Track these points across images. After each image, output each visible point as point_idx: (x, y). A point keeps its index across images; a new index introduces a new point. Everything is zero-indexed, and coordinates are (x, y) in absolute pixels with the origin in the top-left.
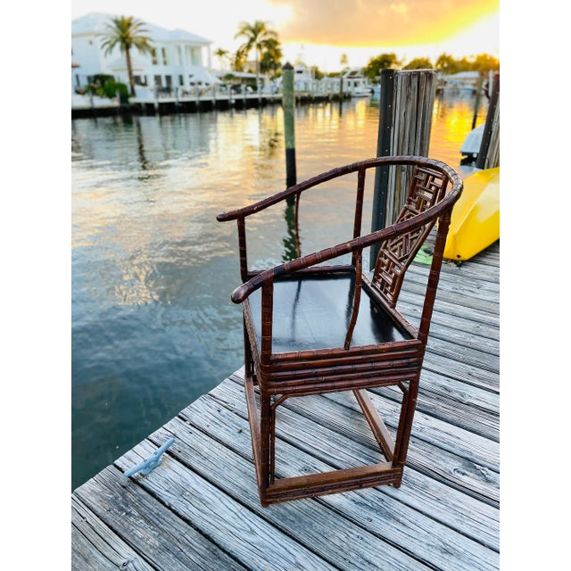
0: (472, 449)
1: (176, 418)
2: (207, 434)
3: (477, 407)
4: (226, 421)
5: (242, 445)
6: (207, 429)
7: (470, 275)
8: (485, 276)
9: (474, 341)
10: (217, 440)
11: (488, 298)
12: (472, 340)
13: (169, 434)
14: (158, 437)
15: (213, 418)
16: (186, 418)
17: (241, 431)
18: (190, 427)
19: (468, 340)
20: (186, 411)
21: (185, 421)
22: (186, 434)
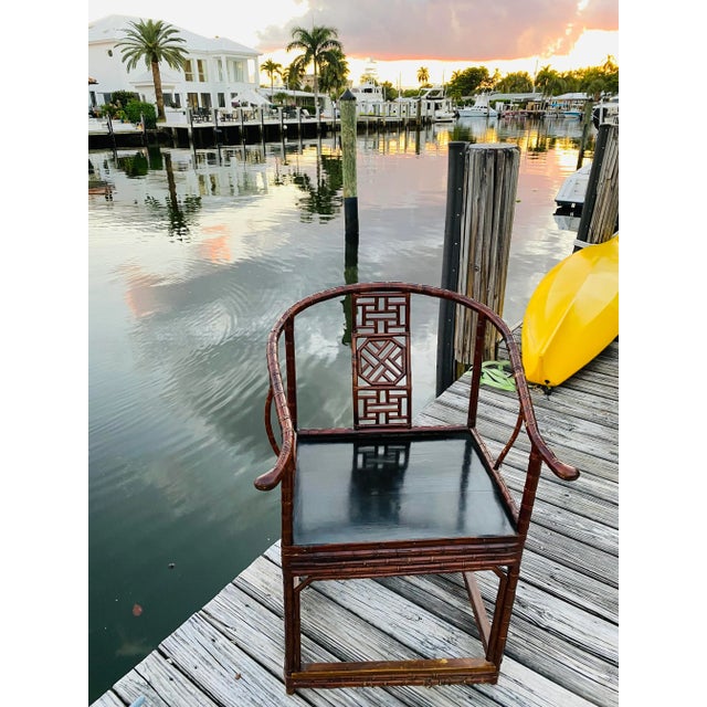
1: (155, 652)
2: (192, 681)
3: (558, 635)
4: (221, 657)
5: (238, 702)
6: (194, 673)
7: (561, 409)
8: (579, 411)
9: (561, 519)
10: (206, 692)
11: (581, 446)
12: (559, 518)
13: (142, 681)
14: (125, 687)
15: (204, 653)
16: (168, 654)
17: (239, 676)
18: (171, 668)
19: (552, 517)
20: (168, 642)
22: (166, 682)
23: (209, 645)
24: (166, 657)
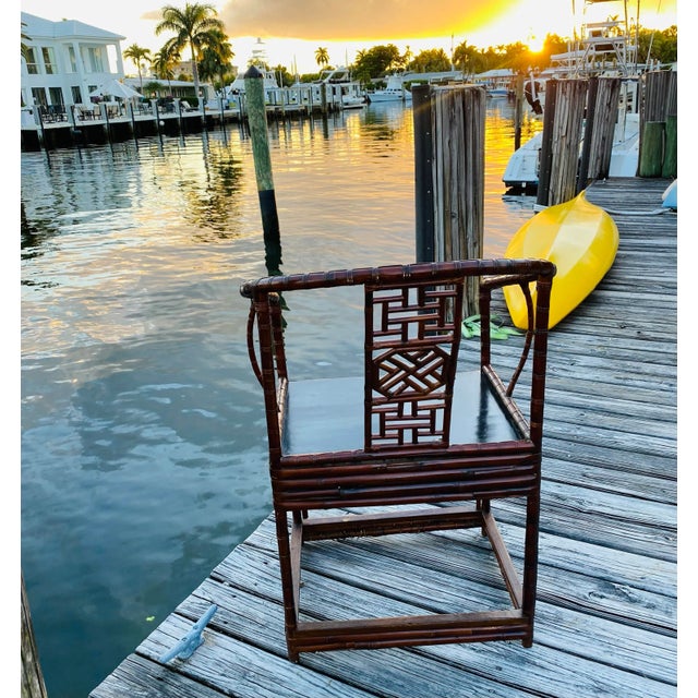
0: (605, 565)
1: (208, 579)
2: (256, 594)
3: (601, 514)
5: (309, 603)
6: (256, 589)
7: (558, 348)
8: (577, 349)
9: (582, 432)
11: (587, 376)
12: (579, 433)
13: (204, 602)
14: (189, 608)
15: (259, 573)
16: (223, 579)
17: (302, 586)
18: (230, 588)
19: (572, 432)
20: (219, 568)
21: (221, 582)
22: (229, 599)
23: (264, 566)
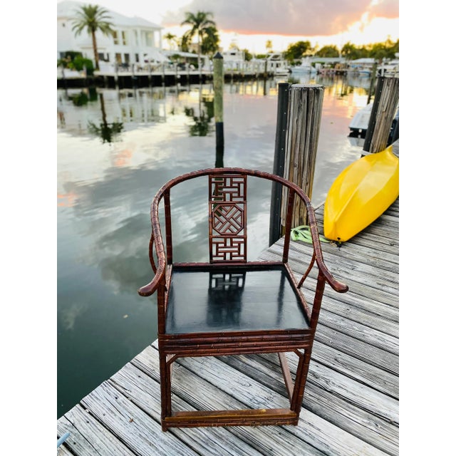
0: (328, 441)
1: (78, 405)
2: (102, 423)
3: (338, 395)
4: (121, 409)
5: (131, 436)
6: (103, 418)
10: (110, 431)
11: (360, 280)
12: (342, 324)
13: (69, 423)
15: (110, 406)
16: (86, 406)
17: (132, 420)
18: (88, 415)
20: (87, 399)
22: (84, 424)
23: (114, 401)
24: (85, 409)
